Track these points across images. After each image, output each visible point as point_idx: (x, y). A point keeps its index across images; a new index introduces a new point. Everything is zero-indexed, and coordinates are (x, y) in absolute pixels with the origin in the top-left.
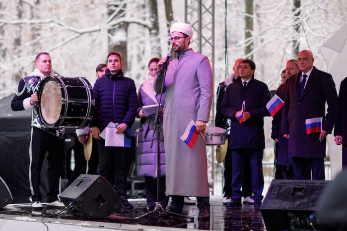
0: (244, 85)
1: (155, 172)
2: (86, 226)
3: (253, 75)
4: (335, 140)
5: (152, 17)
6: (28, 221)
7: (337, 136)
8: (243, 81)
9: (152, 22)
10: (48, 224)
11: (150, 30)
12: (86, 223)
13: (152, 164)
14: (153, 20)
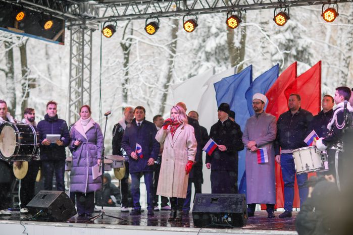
0: (138, 125)
1: (85, 188)
2: (58, 226)
3: (145, 118)
4: (207, 166)
5: (9, 63)
6: (7, 223)
7: (208, 164)
8: (137, 122)
9: (9, 67)
10: (25, 225)
11: (7, 74)
12: (58, 224)
13: (83, 183)
14: (9, 66)
